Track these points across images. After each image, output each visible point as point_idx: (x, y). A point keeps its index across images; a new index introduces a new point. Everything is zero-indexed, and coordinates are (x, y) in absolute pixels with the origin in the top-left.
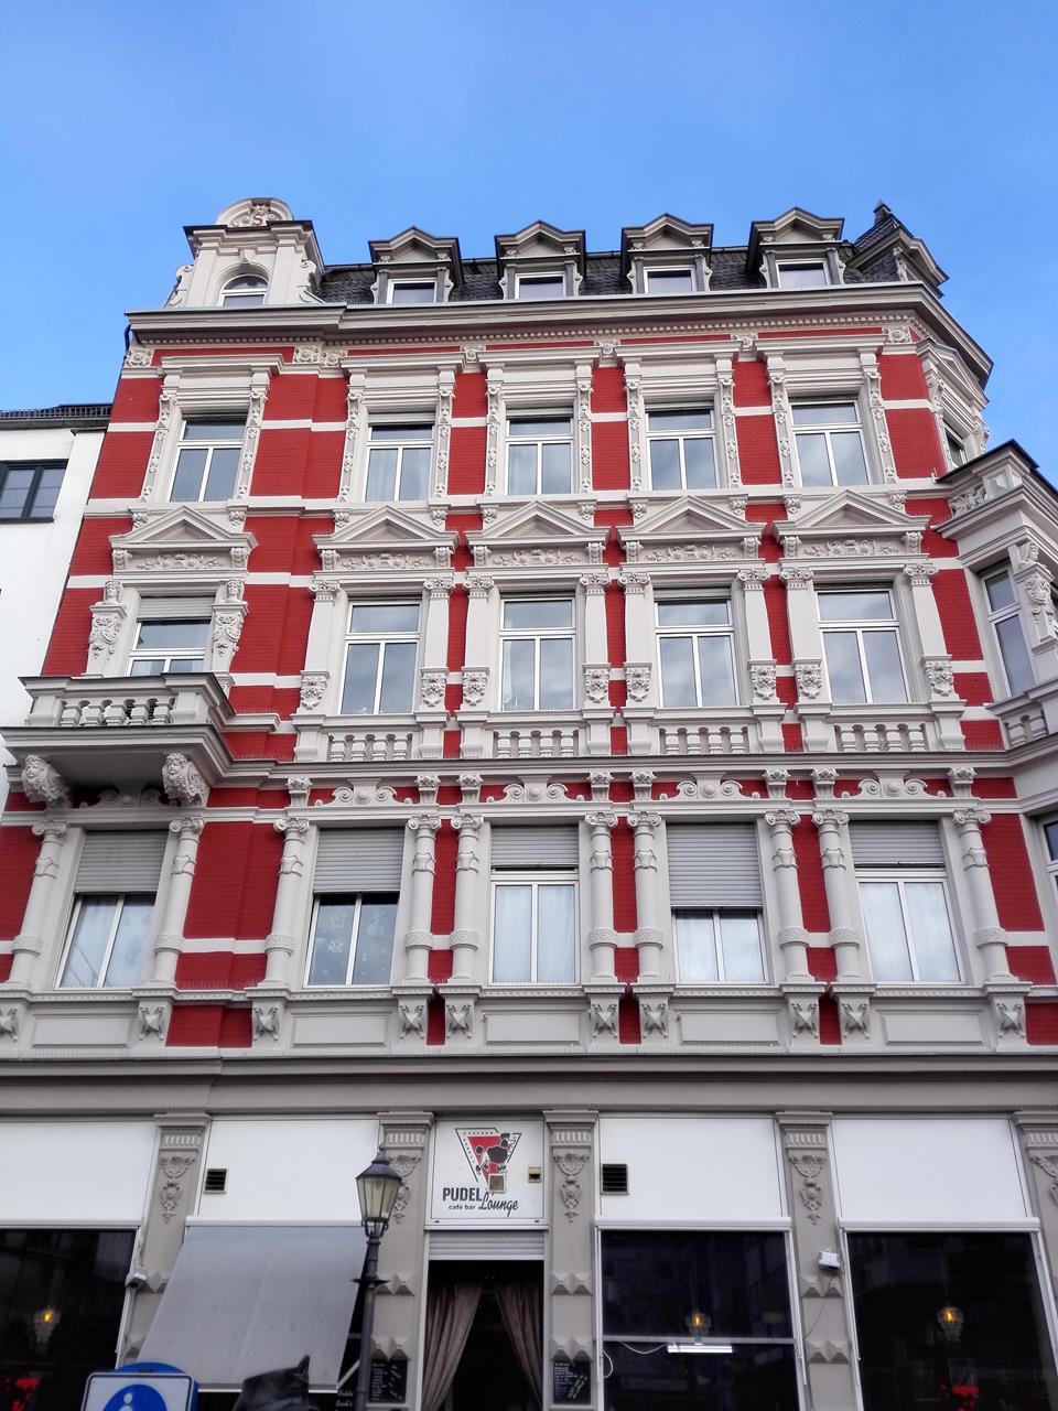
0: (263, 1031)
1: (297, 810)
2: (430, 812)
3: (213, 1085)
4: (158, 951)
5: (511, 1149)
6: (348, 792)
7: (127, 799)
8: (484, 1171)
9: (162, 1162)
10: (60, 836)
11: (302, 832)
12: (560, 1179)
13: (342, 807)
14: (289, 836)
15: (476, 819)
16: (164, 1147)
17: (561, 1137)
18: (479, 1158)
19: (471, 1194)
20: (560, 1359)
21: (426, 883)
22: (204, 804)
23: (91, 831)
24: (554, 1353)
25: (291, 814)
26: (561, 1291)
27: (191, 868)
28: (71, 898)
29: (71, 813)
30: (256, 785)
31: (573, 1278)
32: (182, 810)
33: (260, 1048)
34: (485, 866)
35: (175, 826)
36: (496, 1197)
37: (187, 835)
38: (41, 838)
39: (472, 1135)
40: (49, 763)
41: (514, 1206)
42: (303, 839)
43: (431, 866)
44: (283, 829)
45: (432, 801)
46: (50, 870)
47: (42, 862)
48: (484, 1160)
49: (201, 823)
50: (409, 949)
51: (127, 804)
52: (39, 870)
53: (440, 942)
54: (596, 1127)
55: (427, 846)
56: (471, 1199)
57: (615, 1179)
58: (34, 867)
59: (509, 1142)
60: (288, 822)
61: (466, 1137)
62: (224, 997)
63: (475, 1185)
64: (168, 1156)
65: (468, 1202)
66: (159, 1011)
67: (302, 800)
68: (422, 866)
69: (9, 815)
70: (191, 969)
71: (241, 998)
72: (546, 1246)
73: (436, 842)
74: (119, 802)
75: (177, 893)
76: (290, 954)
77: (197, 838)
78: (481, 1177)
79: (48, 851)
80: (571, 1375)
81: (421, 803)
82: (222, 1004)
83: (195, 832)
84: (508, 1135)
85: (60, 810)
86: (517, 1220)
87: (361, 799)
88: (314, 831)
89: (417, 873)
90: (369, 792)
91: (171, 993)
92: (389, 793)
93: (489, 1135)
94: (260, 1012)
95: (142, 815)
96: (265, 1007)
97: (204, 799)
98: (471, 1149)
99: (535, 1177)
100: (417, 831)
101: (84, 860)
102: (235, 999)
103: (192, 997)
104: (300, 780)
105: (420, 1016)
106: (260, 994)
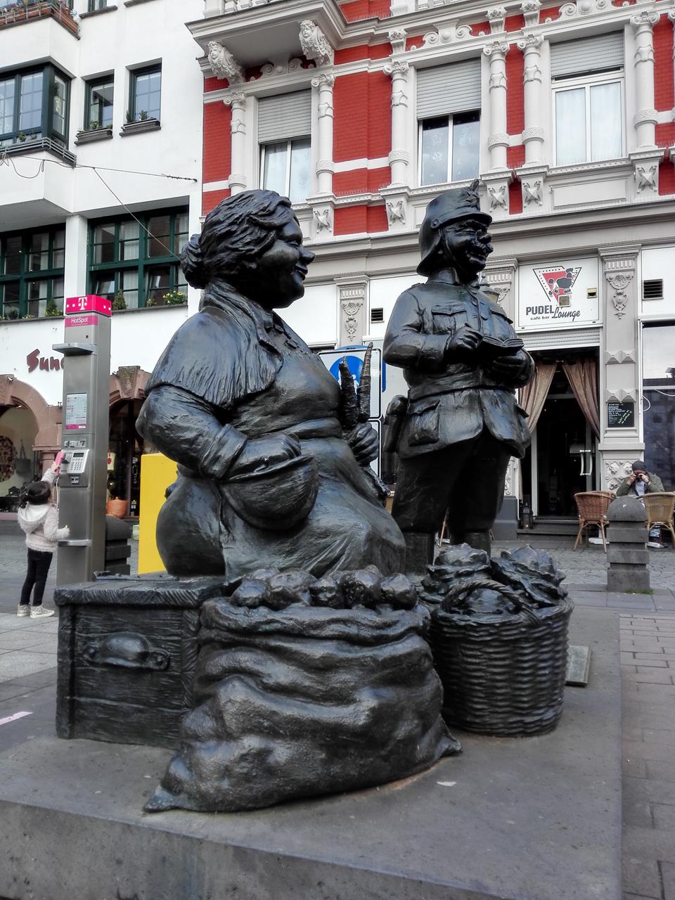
0: (395, 219)
1: (399, 56)
2: (501, 39)
3: (367, 257)
4: (318, 173)
5: (574, 278)
6: (434, 36)
7: (279, 68)
8: (554, 294)
9: (343, 307)
10: (242, 103)
11: (404, 73)
12: (612, 293)
13: (433, 48)
14: (395, 77)
15: (538, 38)
16: (343, 298)
17: (611, 265)
18: (551, 287)
19: (546, 309)
20: (611, 403)
21: (501, 97)
22: (332, 64)
23: (261, 98)
24: (608, 398)
25: (394, 61)
26: (613, 362)
27: (330, 112)
28: (257, 147)
29: (245, 85)
30: (365, 43)
31: (622, 353)
32: (318, 71)
33: (394, 229)
34: (546, 77)
35: (315, 82)
36: (564, 310)
37: (324, 88)
38: (230, 107)
39: (545, 272)
40: (223, 46)
41: (578, 314)
42: (405, 78)
43: (504, 83)
44: (390, 72)
45: (501, 30)
46: (240, 128)
47: (234, 123)
48: (554, 287)
49: (332, 76)
50: (491, 148)
51: (280, 73)
52: (234, 129)
53: (515, 140)
54: (639, 257)
55: (499, 67)
56: (546, 313)
57: (653, 289)
58: (230, 128)
59: (573, 274)
60: (393, 66)
61: (541, 274)
62: (366, 198)
63: (549, 304)
64: (346, 303)
65: (544, 315)
66: (326, 212)
67: (401, 48)
68: (497, 83)
69: (208, 95)
70: (342, 182)
71: (377, 198)
72: (601, 337)
73: (506, 64)
74: (275, 72)
75: (324, 132)
76: (406, 165)
77: (331, 89)
78: (553, 298)
79: (237, 115)
80: (621, 410)
81: (493, 33)
82: (366, 203)
83: (329, 85)
84: (571, 270)
85: (238, 84)
86: (579, 322)
87: (445, 39)
88: (412, 72)
89: (493, 90)
90: (450, 32)
91: (331, 199)
92: (466, 30)
93: (558, 271)
94: (391, 205)
95: (292, 79)
96: (394, 201)
97: (332, 59)
98: (545, 281)
99: (592, 295)
100: (491, 56)
101: (260, 120)
102: (373, 199)
103: (345, 201)
104: (397, 31)
105: (503, 194)
106: (390, 193)
